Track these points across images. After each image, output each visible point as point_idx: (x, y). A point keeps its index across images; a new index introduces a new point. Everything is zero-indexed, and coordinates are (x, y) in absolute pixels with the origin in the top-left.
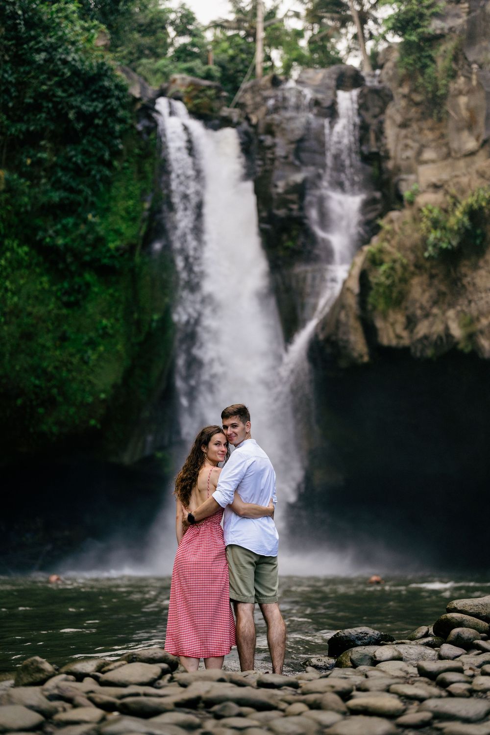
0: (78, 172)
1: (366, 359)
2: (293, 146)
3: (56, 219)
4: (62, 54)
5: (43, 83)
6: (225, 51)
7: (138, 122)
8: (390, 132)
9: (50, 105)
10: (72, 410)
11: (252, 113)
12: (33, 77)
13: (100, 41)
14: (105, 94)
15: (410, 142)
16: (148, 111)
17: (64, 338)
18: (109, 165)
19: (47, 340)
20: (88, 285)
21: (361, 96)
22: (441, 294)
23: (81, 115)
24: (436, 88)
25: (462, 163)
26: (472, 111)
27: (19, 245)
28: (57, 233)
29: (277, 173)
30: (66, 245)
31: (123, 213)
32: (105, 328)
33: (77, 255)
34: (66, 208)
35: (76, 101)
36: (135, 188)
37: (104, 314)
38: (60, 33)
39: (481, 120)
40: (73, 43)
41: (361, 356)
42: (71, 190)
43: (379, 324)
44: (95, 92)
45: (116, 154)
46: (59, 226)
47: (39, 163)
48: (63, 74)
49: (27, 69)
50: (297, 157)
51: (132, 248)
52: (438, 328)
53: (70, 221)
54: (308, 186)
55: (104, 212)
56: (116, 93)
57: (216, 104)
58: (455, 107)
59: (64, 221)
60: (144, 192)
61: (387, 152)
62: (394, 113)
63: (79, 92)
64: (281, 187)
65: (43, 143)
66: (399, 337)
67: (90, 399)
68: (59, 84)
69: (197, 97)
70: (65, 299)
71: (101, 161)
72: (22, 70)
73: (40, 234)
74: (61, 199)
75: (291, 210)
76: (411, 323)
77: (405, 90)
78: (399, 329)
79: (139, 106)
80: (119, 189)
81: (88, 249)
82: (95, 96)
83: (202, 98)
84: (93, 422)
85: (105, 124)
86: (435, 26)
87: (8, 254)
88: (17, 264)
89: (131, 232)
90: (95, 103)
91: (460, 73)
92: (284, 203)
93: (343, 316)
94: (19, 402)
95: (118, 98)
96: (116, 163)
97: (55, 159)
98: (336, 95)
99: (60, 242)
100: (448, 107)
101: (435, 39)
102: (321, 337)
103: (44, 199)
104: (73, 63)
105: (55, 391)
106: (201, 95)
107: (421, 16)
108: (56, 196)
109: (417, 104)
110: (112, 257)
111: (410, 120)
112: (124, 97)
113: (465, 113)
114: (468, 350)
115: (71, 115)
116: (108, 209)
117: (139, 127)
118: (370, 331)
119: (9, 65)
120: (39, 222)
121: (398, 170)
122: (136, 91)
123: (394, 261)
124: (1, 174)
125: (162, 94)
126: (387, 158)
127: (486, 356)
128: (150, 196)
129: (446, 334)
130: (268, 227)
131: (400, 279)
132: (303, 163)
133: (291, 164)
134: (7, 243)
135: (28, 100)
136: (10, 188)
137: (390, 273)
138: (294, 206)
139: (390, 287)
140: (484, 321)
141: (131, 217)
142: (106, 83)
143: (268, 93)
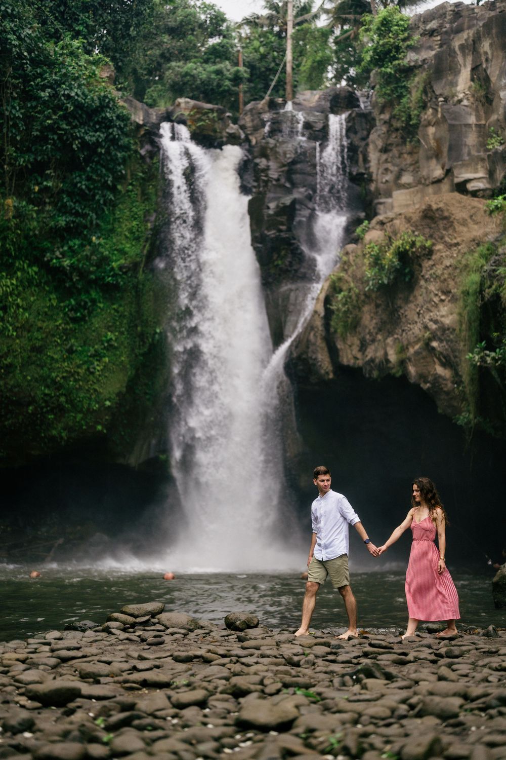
0: (83, 197)
1: (331, 376)
2: (285, 169)
3: (63, 240)
4: (65, 90)
5: (49, 118)
7: (142, 147)
8: (373, 156)
9: (56, 137)
10: (79, 416)
11: (251, 134)
12: (39, 112)
13: (104, 73)
14: (107, 125)
15: (389, 166)
16: (151, 135)
17: (71, 351)
18: (113, 189)
20: (94, 301)
21: (349, 119)
22: (384, 323)
23: (84, 144)
24: (409, 117)
25: (430, 190)
26: (438, 141)
27: (29, 266)
28: (63, 254)
29: (270, 195)
30: (71, 266)
31: (127, 233)
32: (110, 341)
33: (83, 274)
34: (72, 231)
35: (79, 132)
36: (140, 209)
37: (109, 328)
38: (64, 71)
39: (445, 150)
40: (76, 79)
41: (327, 373)
42: (77, 214)
43: (340, 345)
44: (98, 122)
45: (120, 178)
46: (66, 248)
47: (45, 190)
48: (67, 108)
49: (34, 104)
50: (289, 179)
51: (136, 265)
52: (381, 353)
53: (76, 242)
54: (297, 207)
55: (109, 233)
56: (118, 123)
57: (218, 126)
58: (425, 136)
59: (71, 243)
60: (147, 213)
61: (370, 175)
62: (376, 138)
63: (83, 124)
64: (272, 208)
65: (48, 172)
66: (356, 358)
67: (96, 407)
68: (64, 118)
69: (200, 120)
70: (72, 314)
71: (105, 186)
72: (29, 105)
73: (48, 256)
74: (67, 223)
75: (280, 231)
76: (363, 347)
77: (386, 116)
78: (355, 351)
79: (142, 132)
80: (123, 211)
81: (93, 269)
82: (97, 127)
83: (204, 120)
84: (99, 427)
85: (108, 152)
86: (411, 58)
87: (19, 274)
88: (28, 282)
89: (133, 250)
90: (98, 134)
91: (429, 105)
92: (273, 223)
93: (312, 336)
94: (31, 409)
95: (120, 128)
96: (119, 187)
97: (61, 185)
98: (327, 119)
99: (66, 263)
100: (419, 136)
101: (408, 71)
102: (295, 355)
103: (52, 223)
104: (76, 97)
106: (204, 118)
107: (398, 48)
108: (62, 221)
109: (397, 130)
110: (115, 275)
111: (391, 144)
112: (126, 125)
113: (433, 143)
114: (398, 374)
115: (75, 145)
116: (112, 231)
117: (143, 152)
118: (333, 352)
119: (17, 101)
120: (47, 244)
121: (378, 193)
122: (138, 118)
123: (350, 290)
124: (10, 202)
125: (168, 117)
126: (370, 180)
127: (412, 381)
128: (154, 216)
129: (384, 358)
130: (259, 246)
131: (354, 306)
132: (294, 185)
133: (282, 187)
134: (18, 264)
135: (35, 133)
136: (19, 214)
137: (347, 300)
138: (283, 228)
139: (347, 313)
140: (412, 351)
141: (135, 237)
142: (109, 114)
143: (266, 116)
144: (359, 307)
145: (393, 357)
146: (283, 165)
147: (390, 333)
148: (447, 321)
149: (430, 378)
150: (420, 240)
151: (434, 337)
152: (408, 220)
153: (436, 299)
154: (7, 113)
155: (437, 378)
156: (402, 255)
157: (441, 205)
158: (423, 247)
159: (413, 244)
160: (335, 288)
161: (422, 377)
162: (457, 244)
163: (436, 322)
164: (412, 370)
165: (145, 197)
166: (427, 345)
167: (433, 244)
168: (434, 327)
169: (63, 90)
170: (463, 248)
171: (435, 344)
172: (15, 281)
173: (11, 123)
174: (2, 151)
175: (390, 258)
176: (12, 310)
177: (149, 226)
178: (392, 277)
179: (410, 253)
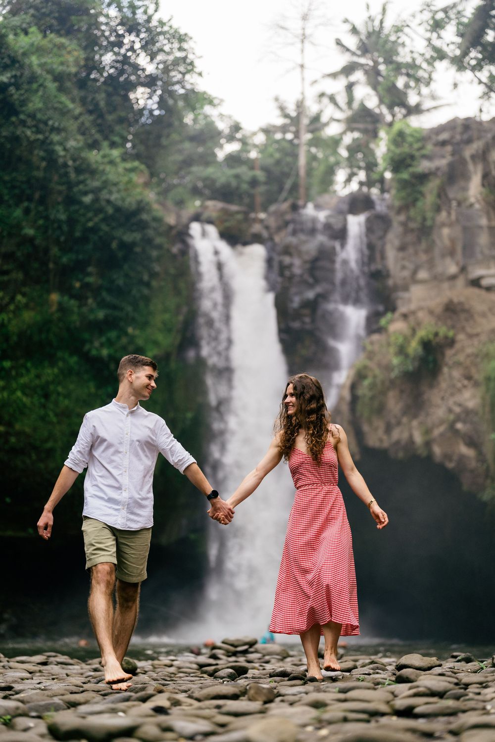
0: (120, 292)
2: (308, 266)
3: (101, 332)
4: (106, 194)
5: (90, 220)
6: (271, 156)
7: (174, 246)
8: (391, 254)
9: (96, 238)
11: (275, 234)
12: (82, 215)
13: (139, 179)
14: (142, 226)
15: (407, 264)
16: (182, 235)
18: (148, 285)
21: (368, 221)
22: (408, 407)
23: (123, 245)
24: (424, 219)
25: (446, 285)
26: (453, 241)
27: (70, 356)
28: (102, 345)
29: (293, 290)
30: (110, 356)
31: (160, 325)
34: (110, 324)
35: (118, 233)
36: (172, 302)
38: (104, 178)
39: (459, 249)
40: (115, 184)
42: (115, 307)
43: (366, 428)
44: (134, 224)
45: (153, 275)
46: (103, 339)
47: (86, 286)
48: (107, 212)
49: (76, 208)
50: (312, 275)
51: (168, 356)
52: (405, 436)
53: (113, 334)
54: (320, 300)
55: (144, 325)
56: (154, 224)
58: (440, 237)
59: (108, 335)
60: (178, 308)
62: (393, 239)
63: (121, 225)
64: (296, 302)
65: (90, 269)
66: (381, 440)
68: (104, 220)
69: (226, 221)
71: (141, 282)
72: (72, 208)
73: (87, 347)
74: (106, 316)
75: (304, 323)
76: (388, 429)
77: (402, 218)
78: (381, 432)
79: (174, 232)
80: (156, 304)
82: (134, 228)
83: (231, 221)
85: (144, 251)
86: (424, 166)
87: (60, 364)
88: (68, 373)
89: (167, 341)
90: (135, 234)
91: (443, 207)
92: (297, 315)
95: (155, 229)
96: (154, 283)
97: (100, 282)
98: (345, 220)
99: (105, 352)
100: (435, 236)
101: (423, 178)
103: (92, 317)
104: (115, 202)
106: (231, 218)
107: (412, 157)
108: (101, 314)
109: (412, 230)
111: (407, 244)
112: (159, 226)
113: (447, 242)
115: (114, 245)
116: (147, 323)
117: (175, 250)
118: (359, 435)
120: (86, 336)
121: (396, 288)
122: (171, 220)
123: (375, 377)
124: (55, 297)
125: (197, 218)
126: (388, 276)
127: (437, 460)
128: (185, 309)
129: (411, 441)
130: (285, 336)
131: (379, 392)
132: (317, 281)
133: (305, 282)
134: (60, 354)
135: (78, 234)
136: (62, 308)
137: (372, 386)
138: (307, 320)
139: (372, 398)
140: (436, 432)
141: (167, 329)
142: (145, 216)
143: (288, 217)
144: (384, 393)
145: (418, 438)
146: (305, 262)
147: (415, 416)
148: (471, 404)
149: (455, 458)
150: (443, 330)
151: (458, 419)
152: (431, 312)
153: (459, 385)
154: (52, 217)
155: (462, 458)
156: (426, 345)
157: (462, 299)
158: (446, 337)
159: (436, 334)
160: (360, 376)
161: (447, 457)
162: (477, 335)
163: (460, 405)
164: (437, 450)
165: (177, 292)
166: (452, 426)
167: (455, 335)
168: (457, 410)
169: (104, 195)
170: (484, 338)
171: (459, 426)
172: (56, 370)
173: (56, 225)
174: (46, 251)
175: (414, 347)
176: (53, 397)
177: (181, 318)
178: (417, 364)
179: (434, 343)
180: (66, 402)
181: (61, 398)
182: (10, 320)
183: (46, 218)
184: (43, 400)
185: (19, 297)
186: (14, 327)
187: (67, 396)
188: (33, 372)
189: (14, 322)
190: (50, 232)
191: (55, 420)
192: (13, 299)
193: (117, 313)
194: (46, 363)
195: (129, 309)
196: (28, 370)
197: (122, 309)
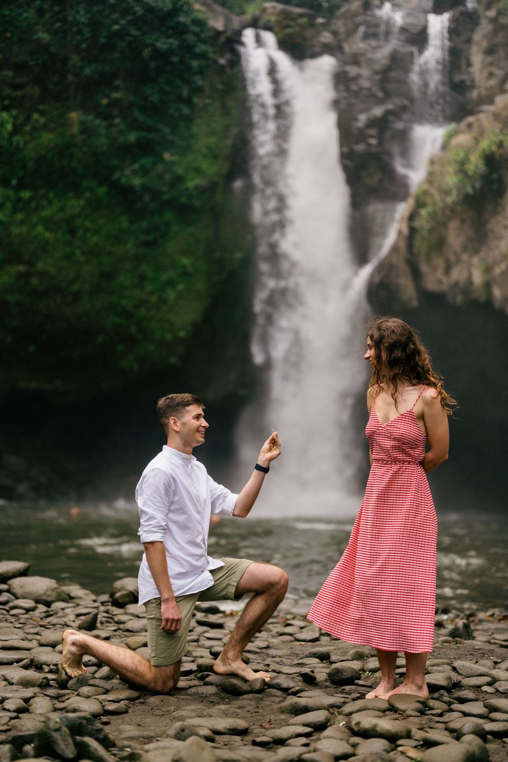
0: (156, 110)
1: (415, 303)
2: (378, 77)
3: (134, 158)
5: (116, 23)
7: (222, 56)
8: (477, 59)
9: (124, 44)
10: (151, 348)
11: (344, 42)
12: (107, 17)
14: (180, 31)
15: (495, 70)
16: (232, 43)
17: (142, 278)
18: (189, 102)
19: (124, 279)
20: (168, 224)
21: (453, 20)
22: (470, 240)
23: (157, 54)
27: (98, 186)
28: (134, 173)
29: (359, 107)
30: (144, 187)
31: (204, 150)
32: (184, 267)
33: (155, 195)
34: (145, 148)
35: (151, 38)
36: (219, 123)
37: (183, 253)
41: (411, 300)
42: (149, 129)
43: (424, 268)
44: (171, 28)
45: (198, 90)
46: (136, 166)
47: (114, 103)
48: (135, 12)
49: (101, 7)
50: (383, 89)
51: (212, 187)
52: (464, 276)
53: (147, 161)
54: (391, 118)
55: (185, 150)
56: (194, 28)
57: (309, 33)
59: (142, 161)
60: (227, 128)
61: (473, 81)
62: (480, 36)
63: (154, 30)
64: (363, 118)
65: (117, 83)
66: (440, 282)
67: (168, 337)
68: (135, 22)
69: (288, 26)
70: (143, 238)
71: (180, 99)
72: (95, 9)
73: (117, 175)
74: (139, 140)
75: (369, 145)
76: (448, 268)
77: (492, 13)
78: (440, 273)
79: (222, 39)
80: (200, 127)
81: (165, 188)
82: (170, 32)
83: (292, 27)
84: (173, 360)
85: (182, 61)
87: (87, 195)
88: (96, 205)
89: (212, 169)
90: (171, 41)
92: (362, 136)
93: (395, 260)
94: (100, 339)
95: (196, 35)
96: (196, 100)
97: (131, 98)
99: (137, 182)
102: (377, 279)
103: (121, 140)
105: (133, 329)
106: (292, 23)
108: (132, 137)
109: (503, 28)
110: (190, 196)
111: (497, 45)
112: (202, 31)
114: (483, 298)
115: (146, 53)
116: (188, 148)
117: (222, 61)
118: (416, 275)
120: (116, 162)
121: (480, 101)
122: (218, 24)
123: (434, 204)
124: (75, 116)
125: (254, 24)
126: (473, 86)
127: (497, 305)
128: (235, 131)
129: (470, 282)
130: (348, 163)
131: (440, 223)
132: (388, 95)
133: (373, 96)
134: (86, 183)
135: (102, 41)
136: (85, 130)
137: (432, 216)
138: (373, 141)
139: (431, 230)
140: (498, 270)
141: (213, 155)
142: (182, 19)
143: (360, 19)
144: (444, 225)
145: (478, 278)
146: (376, 72)
147: (476, 251)
154: (70, 18)
156: (489, 159)
159: (501, 145)
160: (419, 204)
161: (507, 300)
164: (497, 293)
165: (225, 111)
172: (82, 202)
173: (75, 29)
174: (65, 61)
175: (476, 163)
176: (80, 233)
177: (229, 142)
178: (478, 185)
179: (497, 156)
180: (95, 239)
181: (89, 234)
182: (26, 143)
183: (64, 20)
184: (68, 237)
185: (36, 116)
186: (30, 151)
187: (96, 232)
188: (56, 205)
189: (30, 146)
190: (69, 38)
191: (82, 259)
192: (28, 118)
193: (151, 136)
194: (71, 195)
195: (167, 130)
196: (50, 202)
197: (157, 131)
